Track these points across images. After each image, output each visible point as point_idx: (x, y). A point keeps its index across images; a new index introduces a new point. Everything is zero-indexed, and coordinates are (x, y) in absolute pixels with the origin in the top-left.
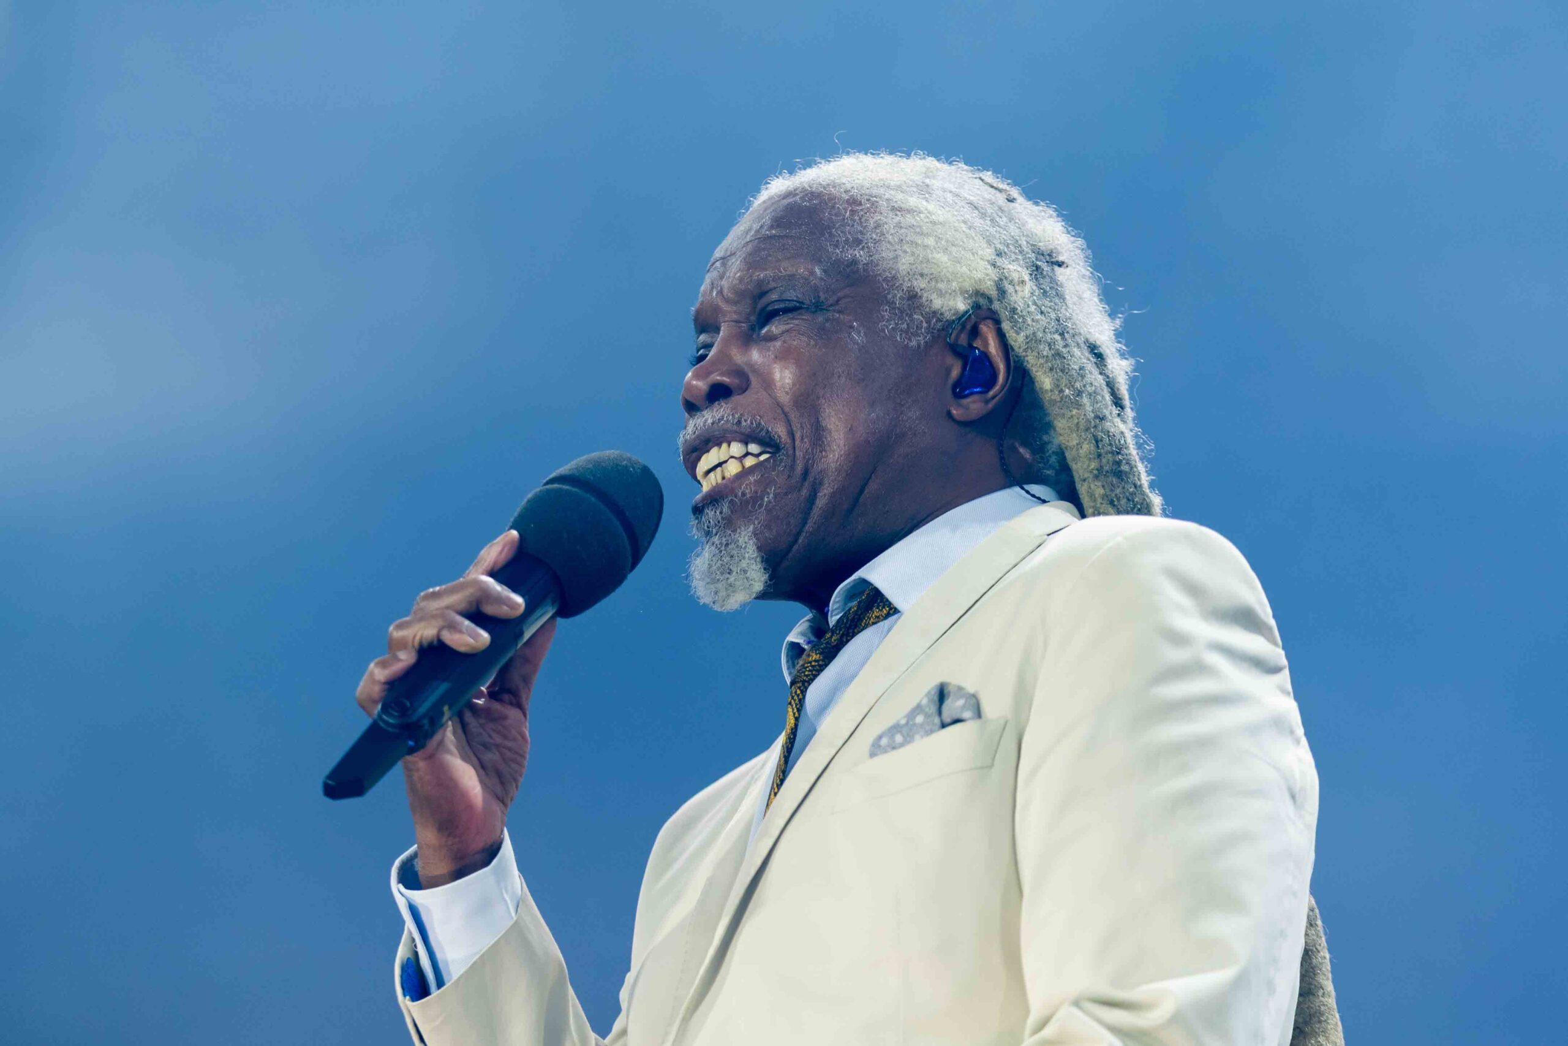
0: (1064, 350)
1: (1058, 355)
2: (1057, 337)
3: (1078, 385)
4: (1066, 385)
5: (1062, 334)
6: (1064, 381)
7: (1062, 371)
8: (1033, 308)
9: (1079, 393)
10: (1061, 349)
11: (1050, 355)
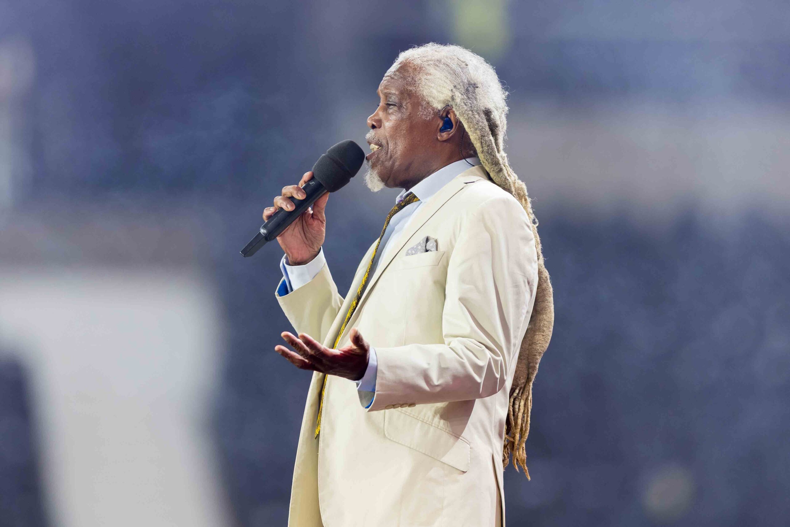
0: (472, 116)
1: (470, 117)
2: (471, 112)
3: (476, 127)
4: (472, 127)
5: (472, 111)
6: (471, 126)
7: (471, 123)
8: (463, 104)
9: (476, 129)
10: (471, 116)
11: (467, 118)
